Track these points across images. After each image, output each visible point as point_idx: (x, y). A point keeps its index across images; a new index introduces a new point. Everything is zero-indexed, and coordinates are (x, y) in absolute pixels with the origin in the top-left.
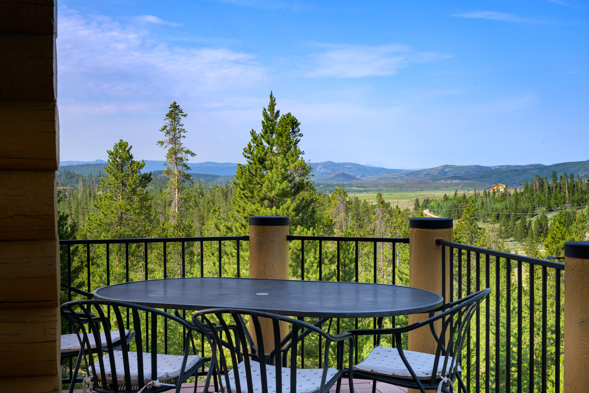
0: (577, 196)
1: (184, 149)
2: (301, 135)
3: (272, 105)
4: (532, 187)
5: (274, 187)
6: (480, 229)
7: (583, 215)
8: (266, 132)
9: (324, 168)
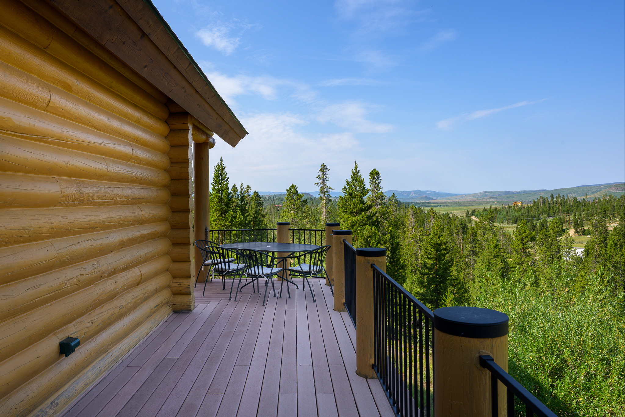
0: (567, 208)
1: (328, 187)
2: (381, 180)
3: (356, 168)
4: (538, 203)
5: (356, 207)
6: (495, 227)
7: (557, 220)
8: (353, 180)
9: (415, 193)
